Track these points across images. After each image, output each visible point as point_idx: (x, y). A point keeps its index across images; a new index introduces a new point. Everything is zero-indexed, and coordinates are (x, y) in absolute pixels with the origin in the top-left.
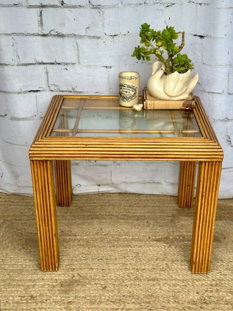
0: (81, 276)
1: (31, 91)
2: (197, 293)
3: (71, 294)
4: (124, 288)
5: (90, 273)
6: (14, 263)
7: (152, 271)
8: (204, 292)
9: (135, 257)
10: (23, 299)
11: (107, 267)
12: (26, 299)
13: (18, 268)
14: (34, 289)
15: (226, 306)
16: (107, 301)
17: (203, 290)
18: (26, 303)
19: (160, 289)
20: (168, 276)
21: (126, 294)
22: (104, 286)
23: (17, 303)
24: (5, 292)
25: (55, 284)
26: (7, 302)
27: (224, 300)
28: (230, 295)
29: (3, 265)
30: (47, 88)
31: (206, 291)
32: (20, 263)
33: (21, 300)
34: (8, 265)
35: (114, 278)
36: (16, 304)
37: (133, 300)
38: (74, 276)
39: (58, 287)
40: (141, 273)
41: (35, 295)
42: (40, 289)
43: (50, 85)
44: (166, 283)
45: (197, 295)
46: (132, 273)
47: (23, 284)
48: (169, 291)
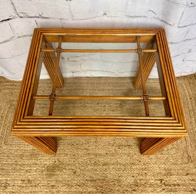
0: (60, 162)
1: (3, 21)
2: (133, 177)
3: (54, 178)
4: (87, 173)
5: (66, 159)
6: (17, 148)
7: (105, 156)
8: (137, 175)
9: (95, 142)
10: (23, 183)
11: (77, 153)
12: (26, 183)
13: (20, 153)
14: (30, 174)
15: (150, 188)
16: (76, 185)
17: (137, 173)
18: (25, 187)
19: (110, 174)
20: (115, 160)
21: (88, 178)
22: (74, 171)
23: (20, 186)
24: (12, 176)
25: (43, 169)
26: (14, 185)
27: (149, 183)
28: (153, 178)
29: (11, 150)
30: (17, 15)
31: (139, 175)
32: (22, 149)
33: (23, 184)
34: (14, 150)
35: (81, 163)
36: (19, 188)
37: (92, 184)
38: (55, 162)
39: (45, 172)
40: (98, 158)
41: (31, 179)
42: (34, 173)
43: (19, 14)
44: (114, 168)
45: (133, 178)
46: (92, 158)
47: (23, 168)
48: (115, 175)
